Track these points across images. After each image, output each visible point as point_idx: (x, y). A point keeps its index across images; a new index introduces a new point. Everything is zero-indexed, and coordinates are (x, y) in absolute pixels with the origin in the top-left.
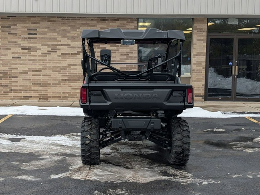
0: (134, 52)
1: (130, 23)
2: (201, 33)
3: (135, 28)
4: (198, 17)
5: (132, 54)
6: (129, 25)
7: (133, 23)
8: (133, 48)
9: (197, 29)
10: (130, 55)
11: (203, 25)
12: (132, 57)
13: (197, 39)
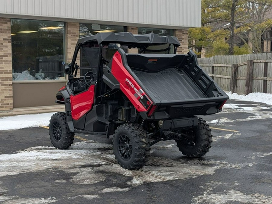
0: (8, 55)
1: (3, 23)
2: (74, 37)
3: (9, 29)
4: (71, 21)
5: (7, 58)
6: (2, 25)
7: (6, 23)
8: (7, 51)
9: (70, 33)
10: (4, 58)
11: (76, 29)
12: (7, 61)
13: (71, 43)
